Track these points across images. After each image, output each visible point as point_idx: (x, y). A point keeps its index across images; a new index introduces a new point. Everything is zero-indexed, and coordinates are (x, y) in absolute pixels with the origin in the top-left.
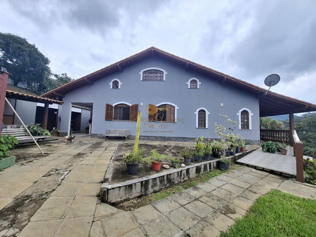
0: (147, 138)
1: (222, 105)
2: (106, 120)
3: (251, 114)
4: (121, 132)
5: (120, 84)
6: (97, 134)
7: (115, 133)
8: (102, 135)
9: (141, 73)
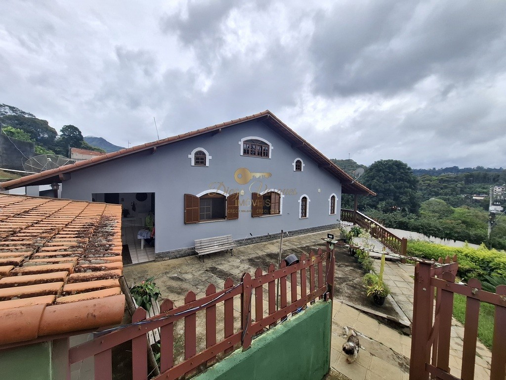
0: (249, 241)
1: (319, 190)
2: (185, 223)
3: (336, 199)
4: (221, 241)
5: (208, 158)
6: (168, 252)
7: (211, 245)
8: (178, 251)
9: (241, 143)
